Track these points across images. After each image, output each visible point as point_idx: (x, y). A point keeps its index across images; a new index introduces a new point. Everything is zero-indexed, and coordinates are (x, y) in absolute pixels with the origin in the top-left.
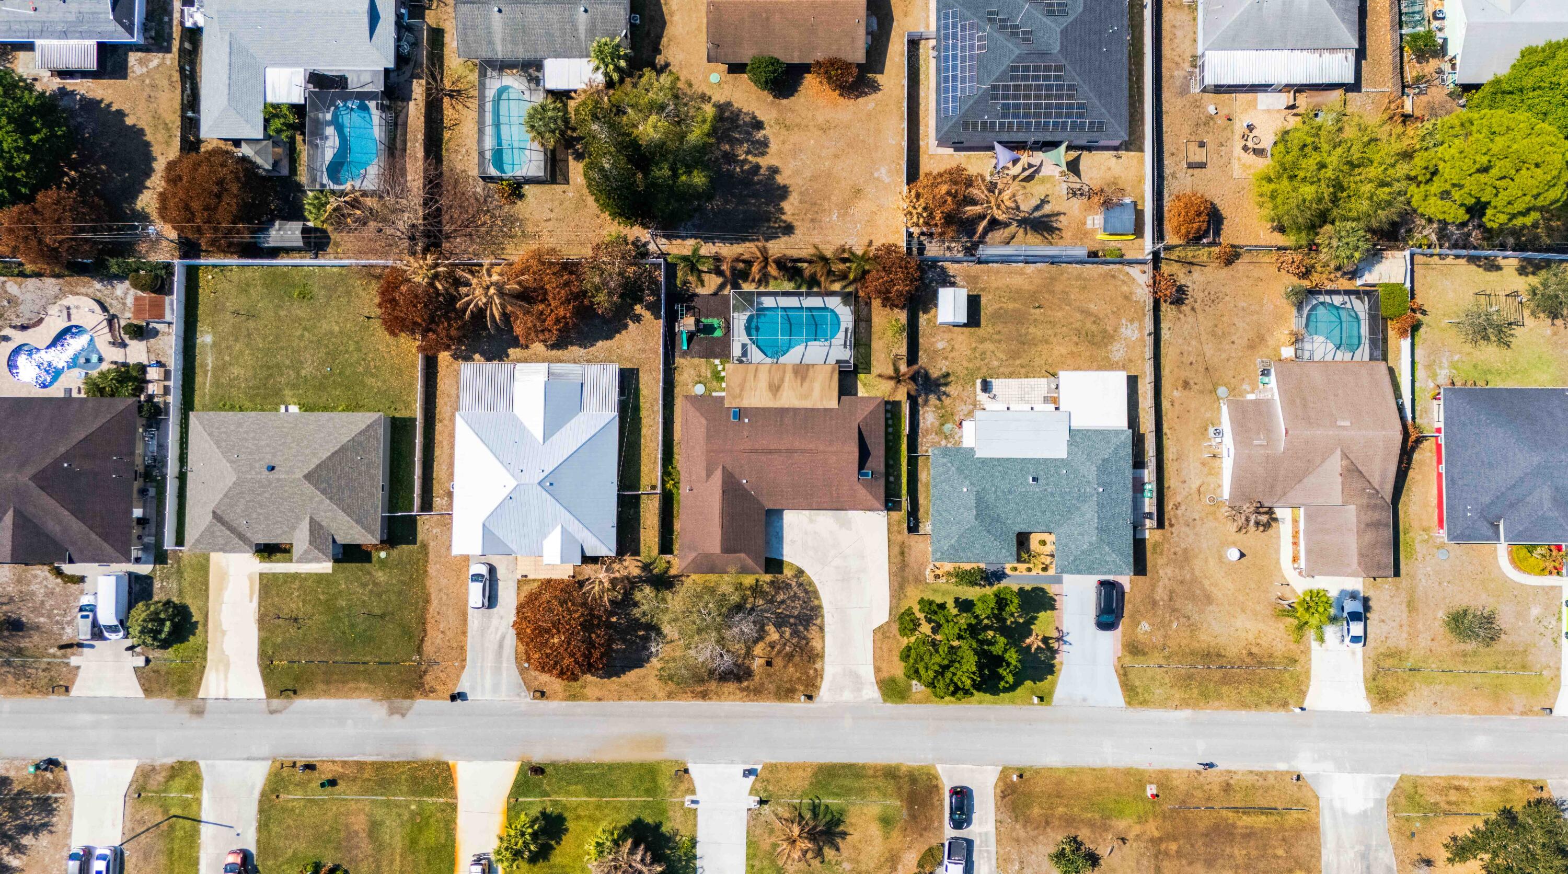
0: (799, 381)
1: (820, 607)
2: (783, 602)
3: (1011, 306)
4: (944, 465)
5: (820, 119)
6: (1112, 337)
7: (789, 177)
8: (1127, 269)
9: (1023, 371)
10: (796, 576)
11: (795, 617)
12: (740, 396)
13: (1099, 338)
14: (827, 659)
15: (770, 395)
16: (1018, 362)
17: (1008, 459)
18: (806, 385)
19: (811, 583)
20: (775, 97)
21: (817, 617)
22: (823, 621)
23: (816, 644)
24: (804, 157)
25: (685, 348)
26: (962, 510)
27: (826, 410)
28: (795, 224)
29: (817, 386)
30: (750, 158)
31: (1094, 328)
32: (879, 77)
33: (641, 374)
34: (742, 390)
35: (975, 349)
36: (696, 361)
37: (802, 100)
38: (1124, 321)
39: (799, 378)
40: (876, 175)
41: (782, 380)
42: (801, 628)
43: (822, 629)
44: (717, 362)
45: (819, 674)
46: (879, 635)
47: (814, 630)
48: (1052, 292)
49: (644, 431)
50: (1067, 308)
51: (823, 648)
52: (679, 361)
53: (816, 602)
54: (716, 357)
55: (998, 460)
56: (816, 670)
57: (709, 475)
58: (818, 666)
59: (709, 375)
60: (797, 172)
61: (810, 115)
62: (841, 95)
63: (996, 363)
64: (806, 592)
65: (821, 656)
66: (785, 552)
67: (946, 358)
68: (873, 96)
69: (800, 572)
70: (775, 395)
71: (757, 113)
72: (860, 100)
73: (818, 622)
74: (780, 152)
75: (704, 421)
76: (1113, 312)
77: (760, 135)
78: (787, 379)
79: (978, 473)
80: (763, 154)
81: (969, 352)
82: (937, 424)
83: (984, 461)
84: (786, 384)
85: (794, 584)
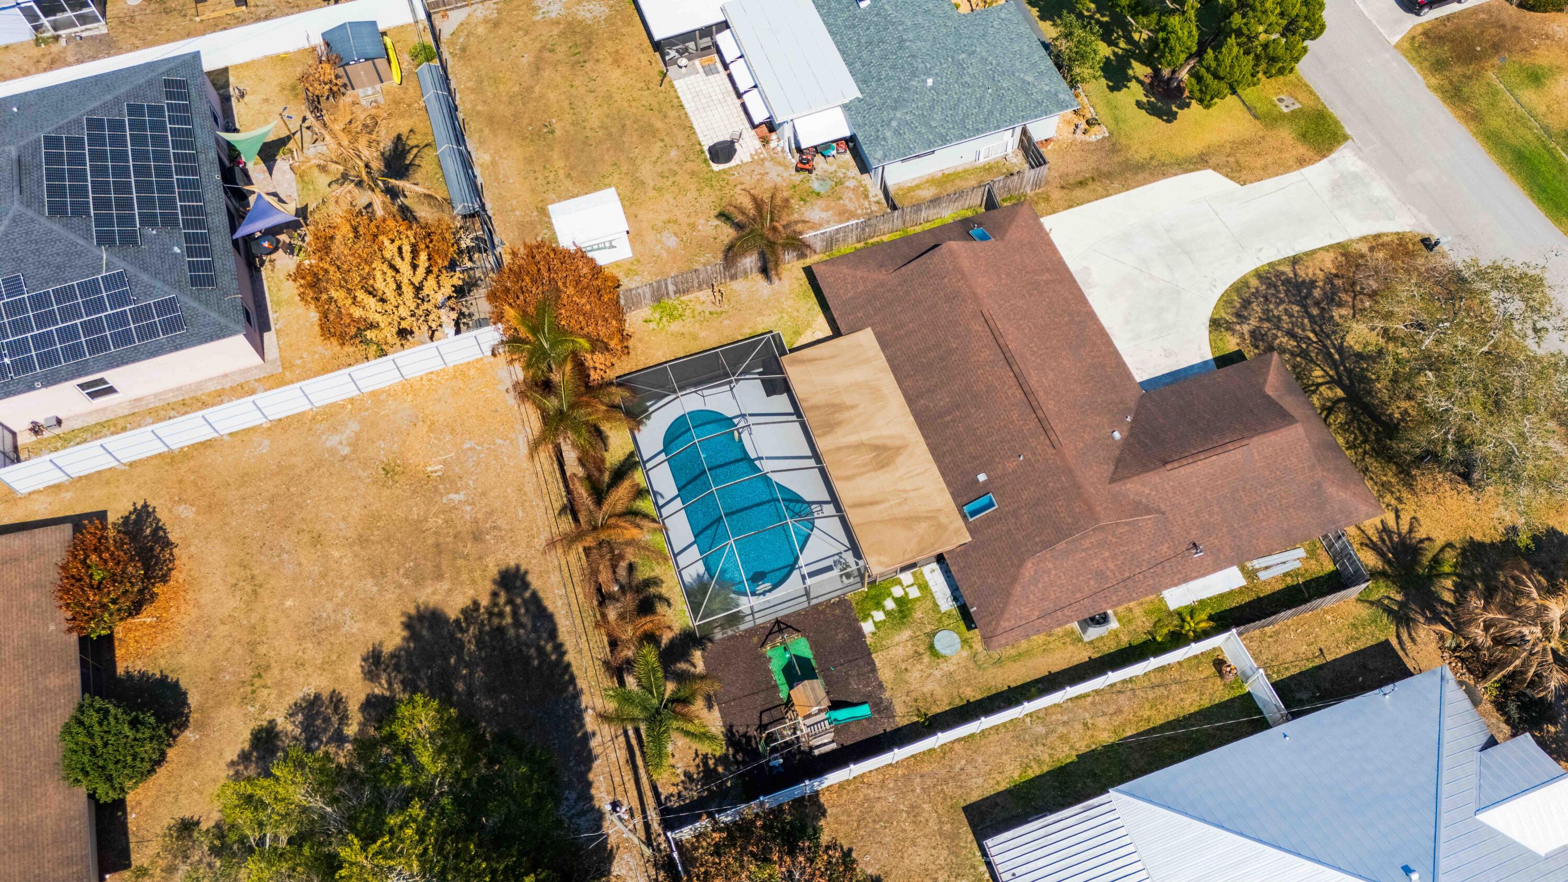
0: (846, 415)
1: (1258, 274)
2: (1291, 334)
3: (559, 163)
4: (897, 132)
5: (231, 603)
6: (569, 24)
7: (384, 623)
8: (445, 36)
9: (673, 114)
10: (1229, 328)
11: (1305, 307)
12: (931, 517)
13: (579, 39)
14: (1341, 238)
15: (900, 460)
16: (659, 124)
17: (842, 52)
18: (848, 400)
19: (1225, 300)
20: (183, 726)
21: (1279, 274)
22: (1280, 262)
23: (1328, 262)
24: (329, 606)
25: (864, 710)
26: (967, 79)
27: (884, 347)
28: (493, 571)
29: (843, 378)
30: (351, 730)
31: (562, 49)
32: (113, 517)
33: (975, 797)
34: (918, 519)
35: (659, 190)
36: (885, 674)
37: (186, 659)
38: (538, 18)
39: (839, 417)
40: (346, 451)
41: (858, 447)
42: (1317, 293)
43: (1295, 261)
44: (867, 627)
45: (1376, 243)
46: (1244, 175)
47: (1305, 272)
48: (517, 117)
49: (1105, 737)
50: (537, 89)
51: (1326, 249)
52: (903, 717)
53: (1254, 282)
54: (860, 633)
55: (849, 64)
56: (1372, 249)
57: (1140, 508)
58: (1364, 248)
59: (906, 634)
60: (369, 609)
61: (223, 630)
62: (165, 579)
63: (674, 153)
64: (1246, 303)
65: (1343, 250)
66: (1197, 360)
67: (693, 226)
68: (163, 515)
69: (1215, 324)
70: (898, 450)
71: (232, 754)
72: (174, 536)
73: (1288, 270)
74: (326, 666)
75: (1029, 568)
76: (526, 33)
77: (288, 727)
78: (853, 439)
79: (888, 78)
80: (337, 701)
81: (669, 196)
82: (821, 203)
83: (862, 81)
84: (864, 437)
85: (1246, 328)
